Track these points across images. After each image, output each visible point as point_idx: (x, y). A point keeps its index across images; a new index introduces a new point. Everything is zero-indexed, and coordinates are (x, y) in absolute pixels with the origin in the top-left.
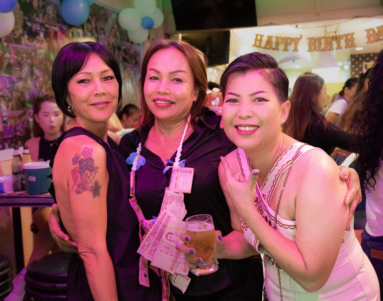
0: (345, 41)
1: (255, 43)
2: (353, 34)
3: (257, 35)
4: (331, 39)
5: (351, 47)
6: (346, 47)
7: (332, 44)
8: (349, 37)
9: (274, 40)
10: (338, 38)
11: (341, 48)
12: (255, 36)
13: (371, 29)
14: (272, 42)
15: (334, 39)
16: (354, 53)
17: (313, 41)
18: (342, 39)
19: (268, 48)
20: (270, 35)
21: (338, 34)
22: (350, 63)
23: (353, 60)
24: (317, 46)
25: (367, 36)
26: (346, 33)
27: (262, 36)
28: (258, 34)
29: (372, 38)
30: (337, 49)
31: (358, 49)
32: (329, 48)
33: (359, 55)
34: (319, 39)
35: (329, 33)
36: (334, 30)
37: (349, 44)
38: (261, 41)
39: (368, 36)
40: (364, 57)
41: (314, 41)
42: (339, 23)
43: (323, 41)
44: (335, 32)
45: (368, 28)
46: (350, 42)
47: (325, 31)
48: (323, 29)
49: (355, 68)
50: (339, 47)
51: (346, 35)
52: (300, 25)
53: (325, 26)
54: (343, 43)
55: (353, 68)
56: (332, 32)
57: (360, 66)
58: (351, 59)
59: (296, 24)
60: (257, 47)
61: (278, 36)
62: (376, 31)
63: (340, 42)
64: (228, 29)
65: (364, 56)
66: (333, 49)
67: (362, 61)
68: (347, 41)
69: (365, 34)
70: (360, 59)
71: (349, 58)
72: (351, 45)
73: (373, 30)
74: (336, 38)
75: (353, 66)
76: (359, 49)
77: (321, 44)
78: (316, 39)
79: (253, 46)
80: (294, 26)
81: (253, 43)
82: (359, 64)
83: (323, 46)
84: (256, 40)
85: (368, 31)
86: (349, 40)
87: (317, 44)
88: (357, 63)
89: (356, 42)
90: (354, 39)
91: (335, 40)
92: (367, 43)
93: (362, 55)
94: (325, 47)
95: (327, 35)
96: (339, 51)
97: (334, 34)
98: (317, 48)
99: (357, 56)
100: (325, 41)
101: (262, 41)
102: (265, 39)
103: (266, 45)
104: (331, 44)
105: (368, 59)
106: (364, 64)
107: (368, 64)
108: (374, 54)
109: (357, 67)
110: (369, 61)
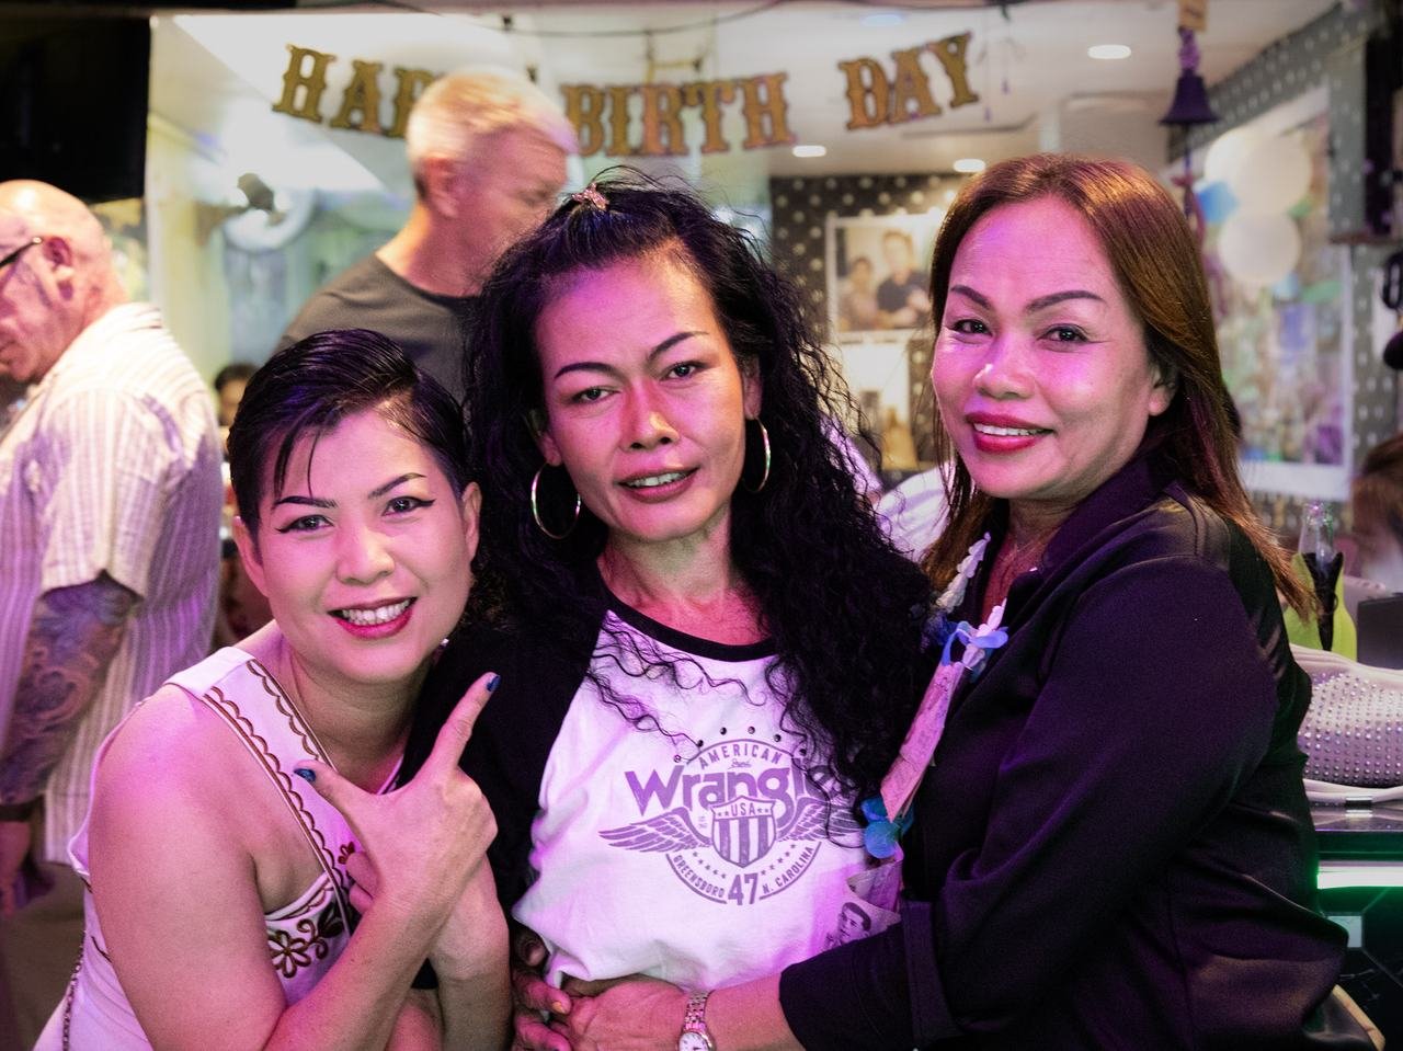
0: (745, 112)
1: (289, 94)
2: (781, 78)
3: (298, 55)
4: (676, 101)
5: (771, 143)
6: (748, 145)
7: (681, 125)
8: (763, 94)
9: (387, 85)
10: (709, 98)
11: (724, 147)
12: (287, 58)
13: (865, 62)
14: (378, 95)
15: (693, 98)
16: (785, 171)
17: (586, 105)
18: (732, 101)
19: (354, 127)
20: (369, 55)
21: (708, 74)
22: (766, 214)
23: (782, 201)
24: (608, 129)
25: (849, 94)
26: (748, 70)
27: (322, 60)
28: (301, 45)
29: (870, 101)
30: (704, 150)
31: (801, 151)
32: (664, 141)
33: (809, 181)
34: (620, 94)
35: (665, 66)
36: (691, 55)
37: (760, 126)
38: (317, 84)
39: (854, 93)
40: (830, 191)
41: (592, 103)
42: (715, 22)
43: (636, 106)
44: (697, 65)
45: (852, 53)
46: (766, 121)
47: (649, 56)
48: (638, 45)
49: (793, 240)
50: (715, 143)
51: (750, 84)
52: (523, 20)
53: (648, 33)
54: (734, 123)
56: (679, 64)
57: (816, 232)
58: (774, 199)
59: (507, 12)
60: (297, 114)
61: (410, 64)
62: (891, 71)
63: (720, 116)
64: (134, 12)
65: (832, 184)
66: (685, 152)
67: (822, 211)
68: (752, 111)
69: (840, 82)
70: (815, 200)
71: (766, 193)
72: (774, 133)
73: (876, 69)
74: (701, 97)
75: (783, 233)
76: (809, 153)
77: (627, 120)
78: (602, 94)
79: (277, 109)
80: (493, 19)
81: (276, 94)
82: (808, 224)
83: (635, 133)
84: (293, 78)
85: (850, 68)
86: (764, 109)
87: (605, 117)
88: (799, 217)
89: (795, 119)
90: (785, 106)
91: (692, 106)
92: (851, 126)
93: (823, 180)
94: (645, 137)
95: (661, 76)
96: (717, 159)
97: (687, 76)
98: (608, 142)
99: (798, 185)
100: (646, 104)
101: (324, 86)
102: (339, 77)
103: (346, 109)
104: (673, 124)
105: (848, 199)
106: (833, 221)
107: (850, 223)
108: (876, 178)
109: (799, 241)
110: (852, 212)
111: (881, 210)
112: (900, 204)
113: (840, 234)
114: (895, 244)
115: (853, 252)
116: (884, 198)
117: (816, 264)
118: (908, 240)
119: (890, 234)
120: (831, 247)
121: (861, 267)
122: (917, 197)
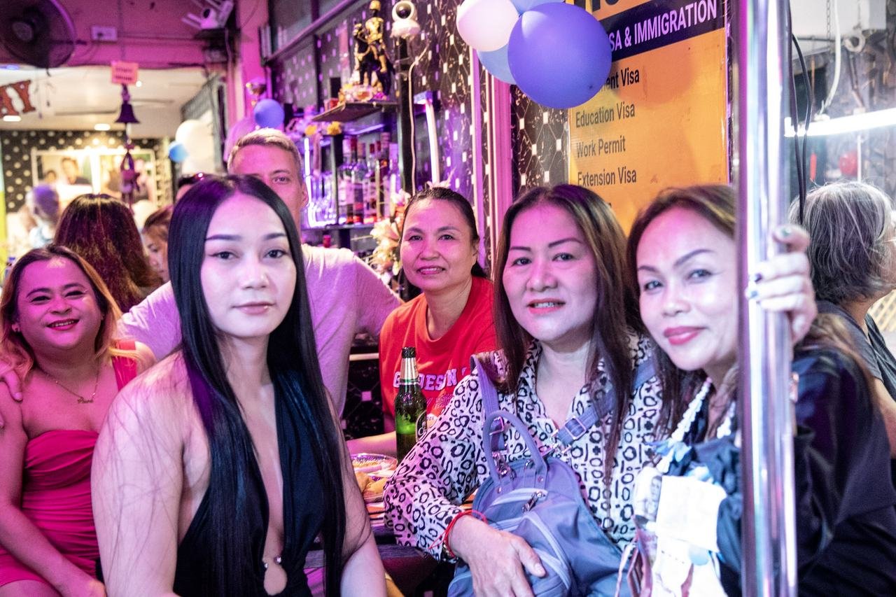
16: (7, 127)
23: (7, 142)
33: (21, 132)
40: (33, 138)
49: (12, 162)
55: (8, 162)
57: (26, 158)
58: (2, 140)
65: (33, 134)
67: (29, 147)
70: (25, 142)
75: (8, 158)
82: (21, 154)
88: (16, 150)
93: (28, 132)
99: (15, 134)
105: (42, 142)
106: (35, 152)
107: (44, 153)
108: (56, 132)
109: (17, 161)
110: (45, 147)
111: (60, 147)
112: (70, 144)
113: (39, 159)
114: (68, 164)
115: (46, 168)
116: (61, 142)
117: (27, 173)
118: (75, 162)
119: (65, 159)
120: (34, 165)
121: (51, 175)
122: (78, 141)
